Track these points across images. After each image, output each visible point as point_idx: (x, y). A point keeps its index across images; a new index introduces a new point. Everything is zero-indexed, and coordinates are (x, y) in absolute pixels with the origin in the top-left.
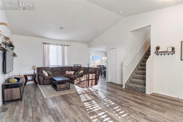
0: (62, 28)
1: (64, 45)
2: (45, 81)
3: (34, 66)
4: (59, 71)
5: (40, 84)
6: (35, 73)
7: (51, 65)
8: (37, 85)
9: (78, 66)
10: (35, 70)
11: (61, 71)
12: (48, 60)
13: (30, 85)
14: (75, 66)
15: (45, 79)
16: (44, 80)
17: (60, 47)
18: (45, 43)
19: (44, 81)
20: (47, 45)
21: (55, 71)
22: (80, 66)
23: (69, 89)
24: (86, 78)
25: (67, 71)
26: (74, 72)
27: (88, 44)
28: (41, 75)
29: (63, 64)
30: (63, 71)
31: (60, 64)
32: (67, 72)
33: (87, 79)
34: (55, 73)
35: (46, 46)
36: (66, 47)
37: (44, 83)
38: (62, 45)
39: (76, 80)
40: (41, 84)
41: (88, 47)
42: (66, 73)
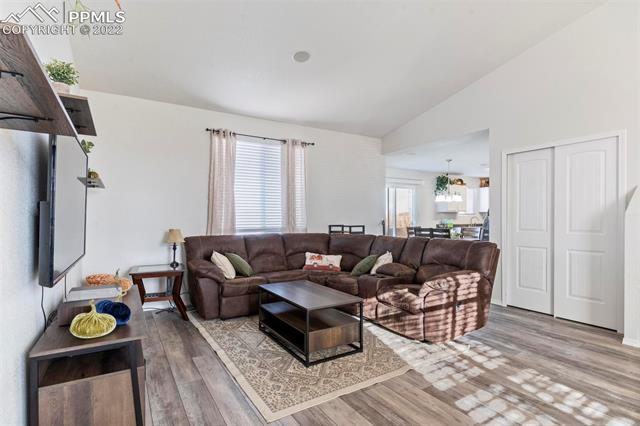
0: (302, 56)
1: (294, 143)
2: (224, 300)
3: (170, 231)
4: (274, 254)
5: (202, 316)
6: (177, 265)
7: (239, 225)
8: (185, 318)
9: (354, 230)
10: (175, 249)
11: (282, 252)
12: (227, 205)
13: (156, 316)
14: (333, 229)
15: (226, 290)
16: (221, 295)
17: (278, 148)
18: (218, 131)
19: (220, 301)
20: (224, 141)
21: (259, 254)
22: (361, 229)
23: (359, 350)
24: (445, 295)
25: (308, 255)
26: (340, 257)
27: (382, 138)
28: (210, 274)
29: (288, 223)
30: (290, 251)
31: (276, 224)
32: (312, 258)
33: (452, 299)
34: (259, 263)
35: (221, 143)
36: (299, 151)
37: (219, 309)
38: (285, 141)
39: (374, 299)
40: (207, 316)
41: (384, 152)
42: (308, 262)
